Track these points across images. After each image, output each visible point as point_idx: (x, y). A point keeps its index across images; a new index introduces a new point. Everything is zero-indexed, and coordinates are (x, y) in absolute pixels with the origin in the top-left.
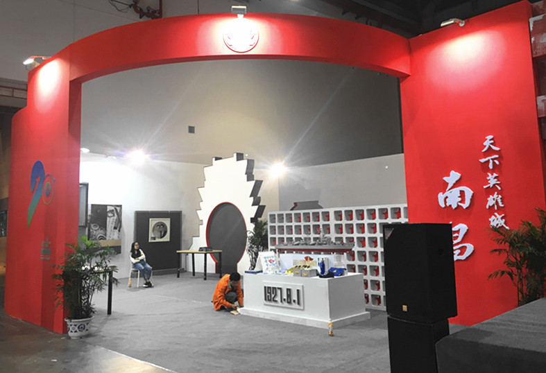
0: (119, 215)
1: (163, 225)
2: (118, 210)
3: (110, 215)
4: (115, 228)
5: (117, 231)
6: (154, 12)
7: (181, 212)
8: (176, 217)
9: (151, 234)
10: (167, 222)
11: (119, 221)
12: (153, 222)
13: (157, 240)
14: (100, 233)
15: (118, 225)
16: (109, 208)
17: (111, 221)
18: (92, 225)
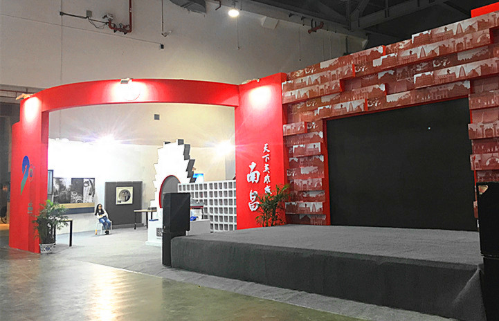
0: (93, 185)
1: (127, 192)
2: (92, 181)
3: (86, 185)
4: (90, 194)
5: (91, 196)
6: (125, 27)
7: (142, 182)
8: (138, 186)
9: (118, 199)
10: (130, 190)
11: (93, 189)
12: (119, 190)
13: (122, 203)
14: (79, 198)
15: (92, 192)
16: (85, 180)
17: (86, 190)
18: (72, 193)
